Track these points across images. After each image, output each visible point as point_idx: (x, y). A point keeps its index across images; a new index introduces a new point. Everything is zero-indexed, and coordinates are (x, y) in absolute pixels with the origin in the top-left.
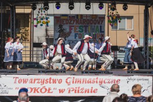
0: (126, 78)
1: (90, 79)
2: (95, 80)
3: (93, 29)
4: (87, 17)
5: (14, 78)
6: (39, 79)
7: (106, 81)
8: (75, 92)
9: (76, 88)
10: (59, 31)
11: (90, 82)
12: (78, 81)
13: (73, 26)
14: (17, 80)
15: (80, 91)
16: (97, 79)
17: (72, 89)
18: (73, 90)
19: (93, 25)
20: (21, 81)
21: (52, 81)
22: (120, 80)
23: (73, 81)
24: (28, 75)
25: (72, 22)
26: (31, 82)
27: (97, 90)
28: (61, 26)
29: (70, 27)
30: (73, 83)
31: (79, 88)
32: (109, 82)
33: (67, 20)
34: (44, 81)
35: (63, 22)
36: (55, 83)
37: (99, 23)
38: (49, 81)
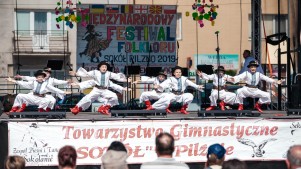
0: (289, 124)
1: (220, 127)
2: (229, 130)
3: (153, 33)
4: (141, 9)
5: (64, 127)
6: (116, 130)
7: (251, 131)
8: (190, 155)
9: (191, 145)
10: (88, 39)
11: (219, 134)
12: (195, 133)
13: (115, 28)
14: (71, 131)
15: (199, 152)
16: (232, 126)
17: (182, 149)
18: (185, 151)
19: (154, 25)
20: (79, 135)
21: (142, 132)
22: (277, 128)
23: (185, 133)
24: (93, 121)
25: (113, 19)
26: (101, 136)
27: (232, 148)
28: (90, 28)
29: (109, 29)
30: (185, 135)
31: (197, 145)
32: (255, 133)
33: (102, 15)
34: (126, 133)
35: (95, 19)
36: (150, 136)
37: (164, 22)
38: (136, 132)
